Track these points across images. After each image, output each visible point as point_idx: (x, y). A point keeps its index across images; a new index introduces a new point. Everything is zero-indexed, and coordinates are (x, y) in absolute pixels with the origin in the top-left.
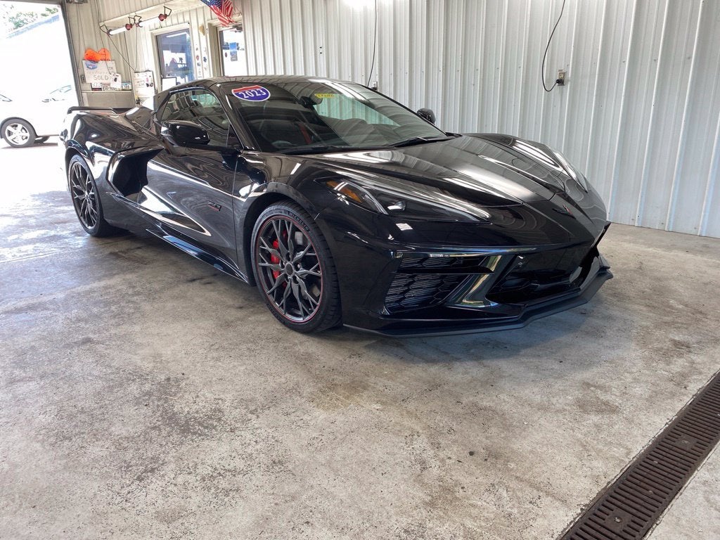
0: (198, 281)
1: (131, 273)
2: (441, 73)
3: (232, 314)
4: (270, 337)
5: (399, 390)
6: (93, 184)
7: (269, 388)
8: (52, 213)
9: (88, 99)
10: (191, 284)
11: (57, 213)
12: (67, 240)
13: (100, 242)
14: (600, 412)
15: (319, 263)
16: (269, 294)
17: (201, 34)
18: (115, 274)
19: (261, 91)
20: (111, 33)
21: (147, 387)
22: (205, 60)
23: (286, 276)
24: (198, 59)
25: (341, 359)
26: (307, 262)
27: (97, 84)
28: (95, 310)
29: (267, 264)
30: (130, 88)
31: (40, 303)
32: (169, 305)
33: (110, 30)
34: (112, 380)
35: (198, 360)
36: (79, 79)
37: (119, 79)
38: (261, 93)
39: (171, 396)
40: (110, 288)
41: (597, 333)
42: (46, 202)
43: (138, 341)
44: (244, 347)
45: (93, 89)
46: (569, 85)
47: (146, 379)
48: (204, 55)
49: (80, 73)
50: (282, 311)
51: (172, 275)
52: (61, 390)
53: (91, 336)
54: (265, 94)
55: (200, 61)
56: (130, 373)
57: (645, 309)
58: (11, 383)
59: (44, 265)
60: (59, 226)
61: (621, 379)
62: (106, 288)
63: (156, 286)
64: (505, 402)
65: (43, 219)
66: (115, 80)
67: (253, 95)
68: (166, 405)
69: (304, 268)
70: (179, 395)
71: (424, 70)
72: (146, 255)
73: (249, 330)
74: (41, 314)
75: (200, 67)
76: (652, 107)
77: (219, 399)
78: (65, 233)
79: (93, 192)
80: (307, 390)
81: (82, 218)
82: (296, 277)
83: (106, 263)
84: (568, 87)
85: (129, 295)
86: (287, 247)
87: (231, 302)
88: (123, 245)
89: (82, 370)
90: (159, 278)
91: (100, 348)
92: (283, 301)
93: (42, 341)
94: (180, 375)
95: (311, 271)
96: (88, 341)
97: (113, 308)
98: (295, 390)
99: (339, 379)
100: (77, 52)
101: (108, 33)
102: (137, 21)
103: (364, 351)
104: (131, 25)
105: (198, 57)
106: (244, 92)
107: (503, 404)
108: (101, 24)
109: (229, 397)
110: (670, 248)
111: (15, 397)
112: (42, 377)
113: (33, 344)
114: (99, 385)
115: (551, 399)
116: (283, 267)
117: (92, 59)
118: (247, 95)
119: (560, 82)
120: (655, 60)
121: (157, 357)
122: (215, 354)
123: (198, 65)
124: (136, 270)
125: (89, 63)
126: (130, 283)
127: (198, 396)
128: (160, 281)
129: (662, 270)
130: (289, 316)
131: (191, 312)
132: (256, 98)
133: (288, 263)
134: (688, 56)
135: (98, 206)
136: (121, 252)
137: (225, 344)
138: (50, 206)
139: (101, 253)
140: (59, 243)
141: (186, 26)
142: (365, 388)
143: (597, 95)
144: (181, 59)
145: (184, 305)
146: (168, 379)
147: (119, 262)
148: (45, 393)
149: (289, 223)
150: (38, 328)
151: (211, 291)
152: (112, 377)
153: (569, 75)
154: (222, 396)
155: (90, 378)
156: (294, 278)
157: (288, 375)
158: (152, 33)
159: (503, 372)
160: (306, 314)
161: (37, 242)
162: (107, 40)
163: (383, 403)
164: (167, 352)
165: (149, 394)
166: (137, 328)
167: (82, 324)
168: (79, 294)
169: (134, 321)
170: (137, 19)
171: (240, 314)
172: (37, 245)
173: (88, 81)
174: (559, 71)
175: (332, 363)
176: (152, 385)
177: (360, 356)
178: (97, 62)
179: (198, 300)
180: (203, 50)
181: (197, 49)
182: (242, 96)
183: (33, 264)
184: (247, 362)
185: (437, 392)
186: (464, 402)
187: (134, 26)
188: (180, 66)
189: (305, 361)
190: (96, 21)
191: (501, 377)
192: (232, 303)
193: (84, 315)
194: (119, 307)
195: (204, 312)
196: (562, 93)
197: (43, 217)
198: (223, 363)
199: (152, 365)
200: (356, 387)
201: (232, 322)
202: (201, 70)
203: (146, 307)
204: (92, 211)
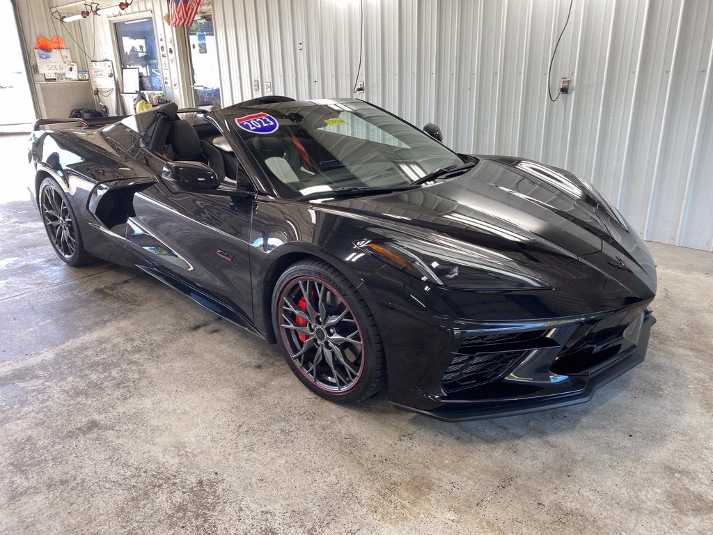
0: (203, 328)
1: (125, 318)
2: (434, 76)
3: (252, 376)
4: (302, 411)
5: (469, 488)
6: (69, 210)
7: (320, 493)
8: (18, 232)
9: (42, 91)
10: (195, 333)
11: (24, 232)
12: (42, 272)
13: (81, 275)
14: (697, 511)
15: (359, 330)
16: (295, 358)
17: (166, 24)
18: (106, 322)
19: (268, 120)
20: (65, 20)
21: (178, 497)
22: (171, 51)
23: (315, 340)
24: (163, 50)
25: (390, 442)
26: (343, 328)
27: (51, 75)
28: (94, 377)
29: (292, 326)
30: (87, 78)
31: (27, 369)
32: (178, 365)
33: (64, 17)
34: (134, 486)
35: (228, 450)
36: (31, 69)
37: (75, 68)
38: (268, 123)
39: (209, 510)
40: (105, 342)
41: (653, 391)
42: (9, 217)
43: (153, 422)
44: (275, 427)
45: (47, 80)
46: (573, 94)
47: (174, 484)
48: (170, 46)
49: (32, 63)
50: (311, 378)
51: (172, 321)
52: (75, 506)
53: (96, 417)
54: (272, 123)
55: (165, 52)
56: (153, 475)
57: (691, 353)
58: (13, 498)
59: (22, 310)
60: (29, 251)
61: (703, 460)
62: (100, 342)
63: (157, 338)
64: (590, 500)
65: (9, 242)
66: (71, 69)
67: (260, 126)
68: (206, 525)
69: (339, 333)
70: (219, 508)
71: (415, 72)
72: (137, 292)
73: (276, 402)
74: (30, 385)
75: (166, 59)
76: (664, 120)
77: (267, 513)
78: (38, 261)
79: (69, 218)
80: (365, 493)
81: (57, 246)
82: (328, 343)
83: (93, 304)
84: (572, 97)
85: (129, 352)
86: (317, 309)
87: (246, 360)
88: (108, 279)
89: (96, 472)
90: (159, 326)
91: (110, 434)
92: (312, 367)
93: (40, 428)
94: (213, 476)
95: (348, 339)
96: (93, 425)
97: (114, 373)
98: (350, 494)
99: (397, 475)
100: (28, 40)
101: (62, 20)
102: (94, 9)
103: (413, 429)
104: (88, 13)
105: (162, 47)
106: (249, 122)
107: (590, 504)
108: (54, 10)
109: (277, 508)
110: (689, 269)
111: (21, 521)
112: (49, 486)
113: (29, 433)
114: (121, 495)
115: (639, 493)
116: (312, 330)
117: (45, 48)
118: (253, 126)
119: (564, 90)
120: (667, 72)
121: (179, 446)
122: (246, 441)
123: (163, 56)
124: (130, 314)
125: (41, 52)
126: (126, 334)
127: (241, 509)
128: (159, 330)
129: (690, 299)
130: (320, 384)
131: (205, 376)
132: (263, 129)
133: (319, 327)
134: (702, 69)
135: (76, 234)
136: (108, 288)
137: (254, 424)
138: (14, 223)
139: (85, 290)
140: (33, 277)
141: (149, 14)
142: (430, 487)
143: (603, 106)
144: (141, 47)
145: (194, 365)
146: (201, 483)
147: (106, 303)
148: (58, 513)
149: (320, 285)
150: (31, 408)
151: (222, 342)
152: (133, 482)
153: (574, 83)
154: (269, 508)
155: (107, 486)
156: (327, 343)
157: (336, 470)
158: (109, 21)
159: (575, 454)
160: (342, 384)
161: (10, 276)
162: (60, 28)
163: (457, 511)
164: (190, 438)
165: (181, 508)
166: (148, 403)
167: (82, 399)
168: (70, 352)
169: (143, 393)
170: (94, 6)
171: (260, 376)
172: (10, 279)
173: (41, 71)
174: (563, 78)
175: (382, 451)
176: (184, 493)
177: (410, 437)
178: (51, 51)
179: (208, 356)
180: (168, 40)
181: (161, 40)
182: (247, 127)
183: (9, 309)
184: (286, 451)
185: (511, 489)
186: (545, 503)
187: (91, 14)
188: (140, 55)
189: (350, 447)
190: (47, 8)
191: (575, 462)
192: (248, 361)
193: (82, 385)
194: (121, 370)
195: (219, 375)
196: (566, 102)
197: (9, 239)
198: (259, 455)
199: (176, 460)
200: (420, 486)
201: (254, 388)
202: (167, 63)
203: (152, 369)
204: (69, 239)
